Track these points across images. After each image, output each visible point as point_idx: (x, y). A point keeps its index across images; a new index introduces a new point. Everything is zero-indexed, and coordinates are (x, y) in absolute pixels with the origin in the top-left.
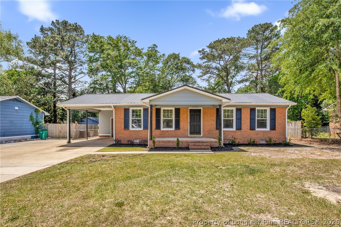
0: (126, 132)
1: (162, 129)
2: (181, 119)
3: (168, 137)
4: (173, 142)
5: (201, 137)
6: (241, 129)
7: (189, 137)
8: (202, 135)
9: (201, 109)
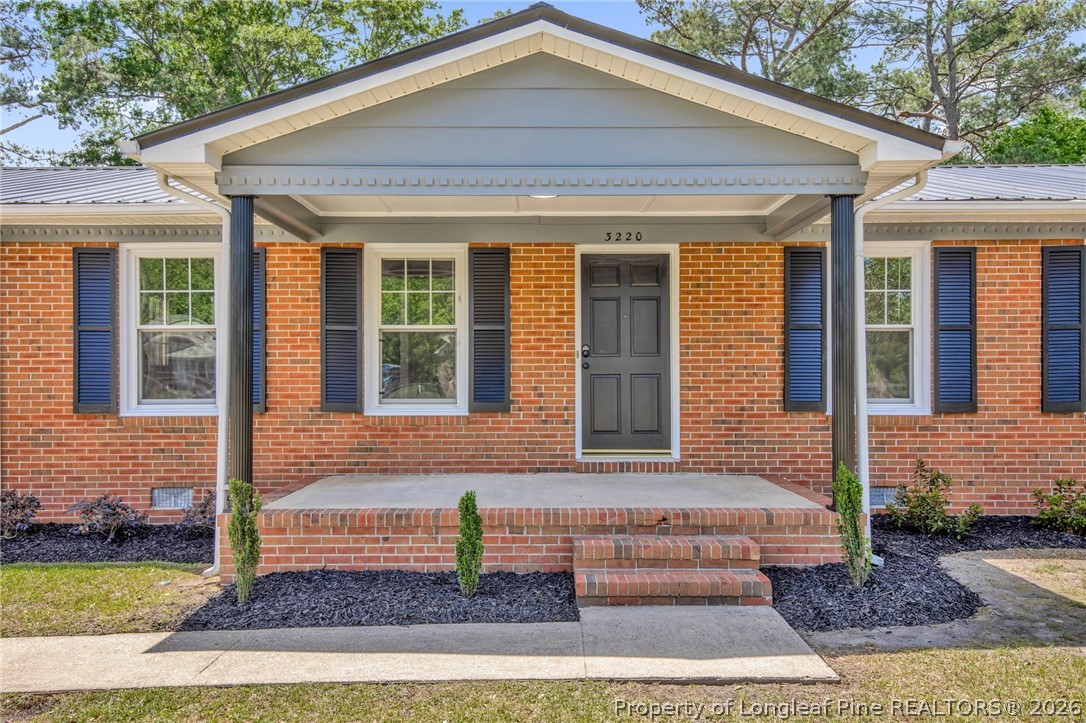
0: (93, 434)
1: (374, 406)
2: (520, 332)
3: (415, 471)
4: (432, 523)
5: (668, 468)
6: (972, 408)
7: (579, 468)
8: (676, 454)
9: (666, 257)
